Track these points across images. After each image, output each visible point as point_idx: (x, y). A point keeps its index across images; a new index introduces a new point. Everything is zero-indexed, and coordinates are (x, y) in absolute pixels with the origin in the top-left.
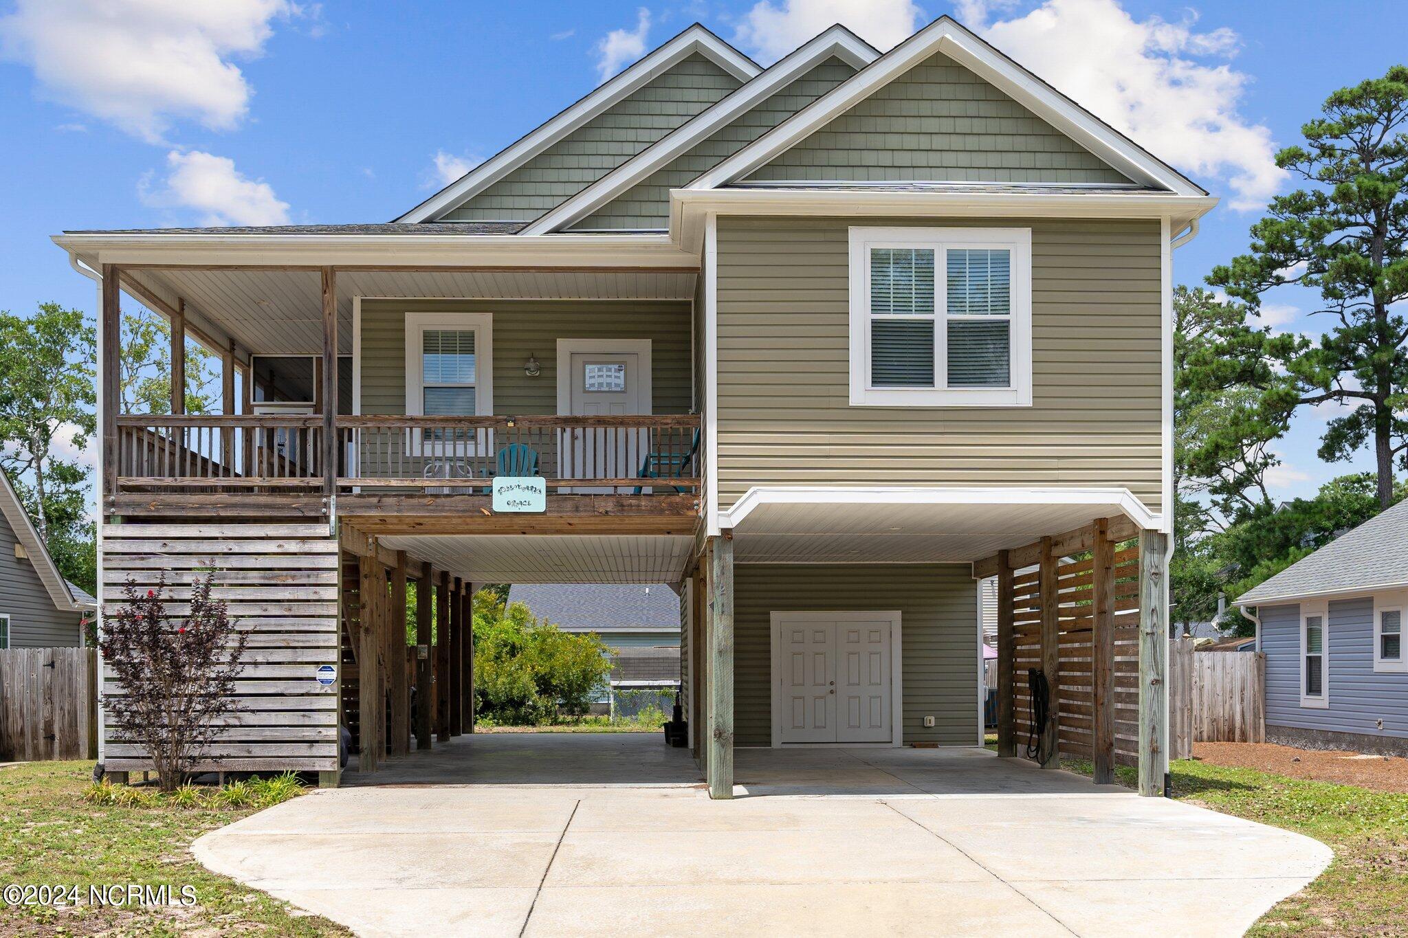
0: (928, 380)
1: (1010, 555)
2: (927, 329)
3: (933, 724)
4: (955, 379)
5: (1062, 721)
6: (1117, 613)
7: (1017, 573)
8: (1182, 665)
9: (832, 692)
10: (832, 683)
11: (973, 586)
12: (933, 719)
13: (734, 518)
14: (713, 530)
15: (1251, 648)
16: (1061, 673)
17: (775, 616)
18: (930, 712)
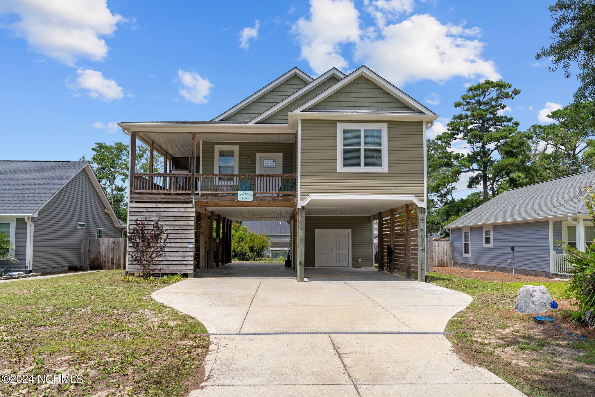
0: (359, 165)
1: (382, 214)
2: (359, 150)
3: (360, 261)
4: (366, 165)
5: (396, 261)
6: (411, 230)
7: (384, 219)
8: (430, 245)
9: (332, 252)
10: (332, 249)
11: (371, 222)
12: (360, 260)
13: (305, 203)
14: (299, 206)
15: (449, 240)
16: (396, 247)
17: (316, 230)
18: (359, 258)
